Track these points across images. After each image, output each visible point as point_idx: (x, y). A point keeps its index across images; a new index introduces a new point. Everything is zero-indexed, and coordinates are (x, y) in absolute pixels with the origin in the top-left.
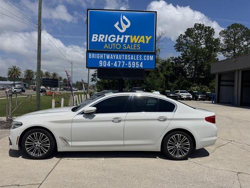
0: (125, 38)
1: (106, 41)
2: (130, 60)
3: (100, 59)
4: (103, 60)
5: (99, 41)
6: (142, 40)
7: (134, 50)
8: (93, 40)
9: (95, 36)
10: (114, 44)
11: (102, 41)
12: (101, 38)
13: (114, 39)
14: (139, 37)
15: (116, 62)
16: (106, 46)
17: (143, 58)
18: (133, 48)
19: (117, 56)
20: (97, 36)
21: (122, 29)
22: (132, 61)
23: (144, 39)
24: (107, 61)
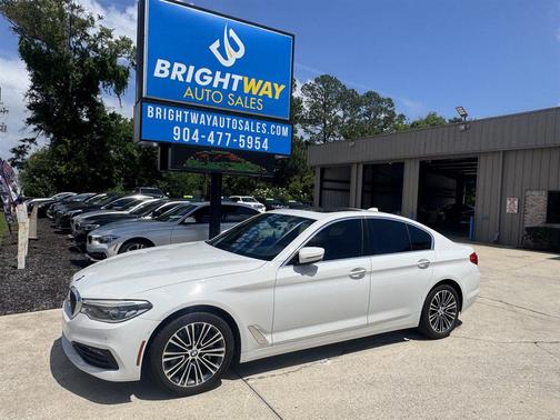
0: (232, 81)
1: (189, 80)
2: (243, 132)
3: (175, 123)
4: (182, 125)
5: (173, 78)
6: (267, 90)
7: (249, 110)
8: (157, 74)
9: (163, 65)
10: (208, 91)
11: (181, 79)
12: (179, 71)
13: (209, 79)
14: (261, 82)
15: (212, 133)
16: (188, 93)
17: (268, 129)
18: (248, 104)
19: (215, 120)
20: (168, 64)
21: (226, 58)
22: (247, 134)
23: (270, 89)
24: (193, 127)
